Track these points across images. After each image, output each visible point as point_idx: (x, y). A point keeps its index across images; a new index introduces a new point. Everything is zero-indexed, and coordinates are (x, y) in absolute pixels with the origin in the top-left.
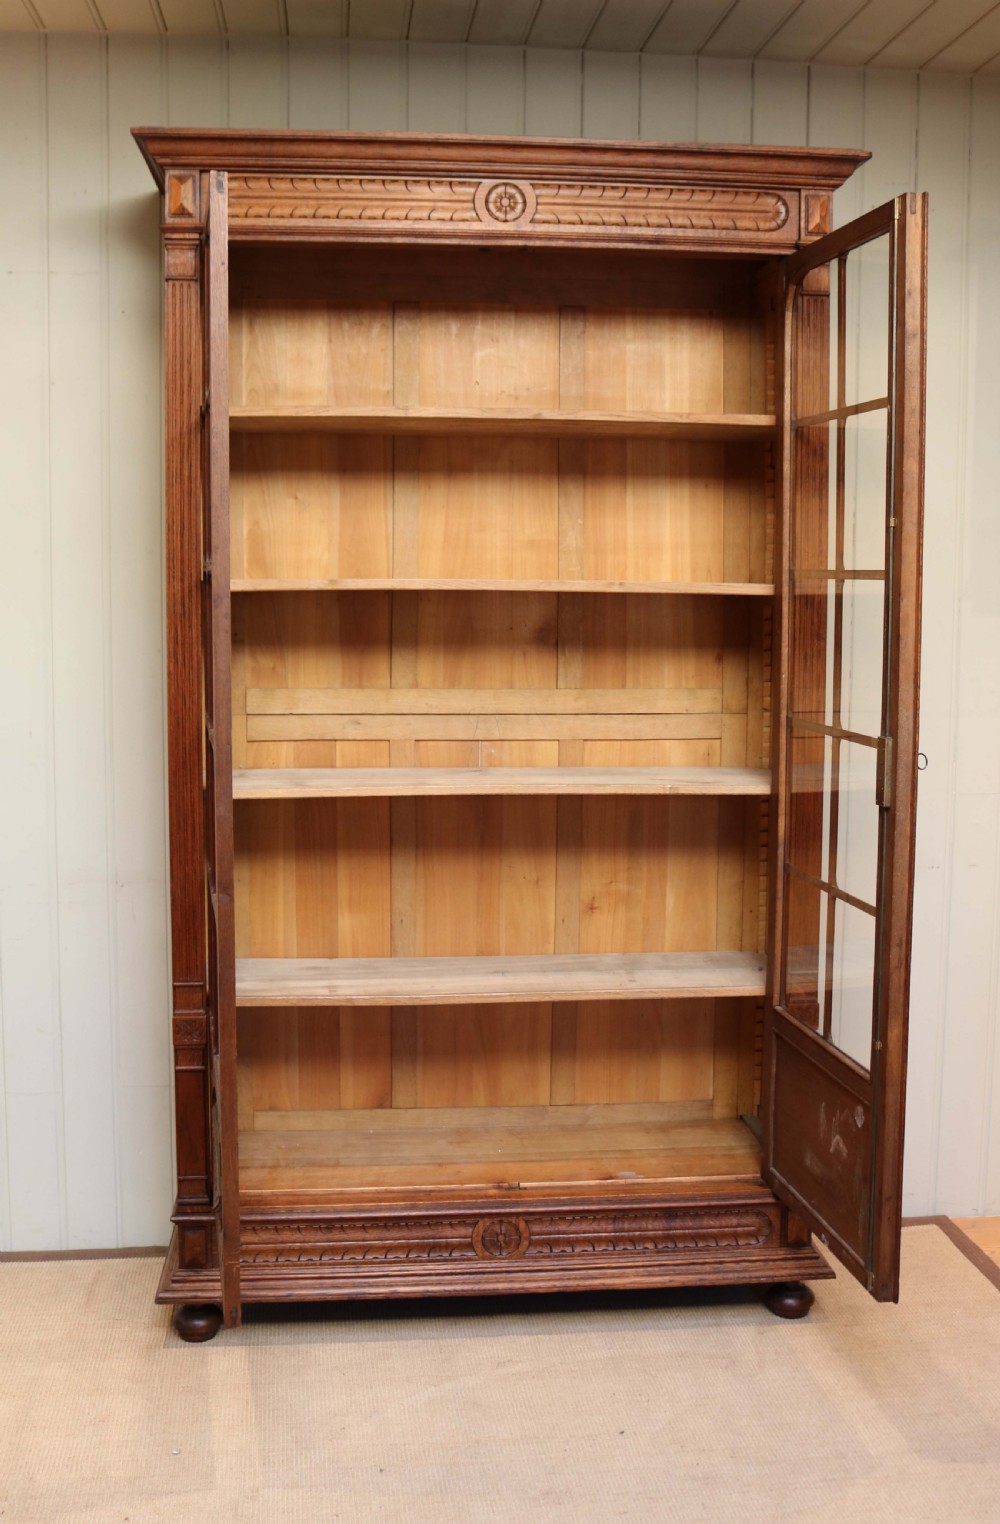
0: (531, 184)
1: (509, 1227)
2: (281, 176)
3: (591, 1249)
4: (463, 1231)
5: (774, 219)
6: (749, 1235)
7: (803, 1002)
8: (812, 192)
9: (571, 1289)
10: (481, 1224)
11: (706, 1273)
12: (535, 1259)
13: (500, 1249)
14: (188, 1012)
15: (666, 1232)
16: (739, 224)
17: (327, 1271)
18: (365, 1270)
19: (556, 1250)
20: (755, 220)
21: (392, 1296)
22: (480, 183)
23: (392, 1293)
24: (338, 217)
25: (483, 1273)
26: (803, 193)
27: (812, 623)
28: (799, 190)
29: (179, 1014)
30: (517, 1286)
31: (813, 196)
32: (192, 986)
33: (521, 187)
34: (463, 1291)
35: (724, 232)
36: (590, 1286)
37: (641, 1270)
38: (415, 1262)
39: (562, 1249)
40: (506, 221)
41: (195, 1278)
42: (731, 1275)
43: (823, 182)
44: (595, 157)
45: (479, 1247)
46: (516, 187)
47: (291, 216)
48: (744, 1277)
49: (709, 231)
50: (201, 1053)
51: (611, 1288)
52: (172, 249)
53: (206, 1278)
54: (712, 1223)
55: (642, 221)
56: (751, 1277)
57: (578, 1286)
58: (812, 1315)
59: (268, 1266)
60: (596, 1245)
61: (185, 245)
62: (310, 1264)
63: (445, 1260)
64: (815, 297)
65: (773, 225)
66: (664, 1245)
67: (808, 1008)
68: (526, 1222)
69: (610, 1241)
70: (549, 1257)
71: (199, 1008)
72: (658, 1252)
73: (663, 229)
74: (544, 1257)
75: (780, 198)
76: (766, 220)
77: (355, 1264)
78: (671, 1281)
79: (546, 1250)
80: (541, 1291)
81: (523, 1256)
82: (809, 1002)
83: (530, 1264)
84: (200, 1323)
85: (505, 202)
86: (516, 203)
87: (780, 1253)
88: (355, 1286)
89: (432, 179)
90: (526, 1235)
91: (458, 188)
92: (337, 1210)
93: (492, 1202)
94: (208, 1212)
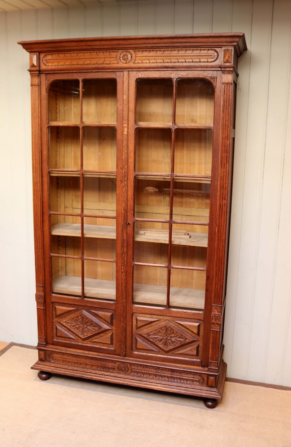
0: (134, 51)
1: (125, 366)
2: (61, 53)
3: (149, 376)
4: (112, 364)
5: (213, 58)
6: (196, 381)
7: (216, 314)
8: (226, 48)
9: (141, 387)
10: (117, 363)
11: (182, 390)
12: (133, 376)
13: (123, 371)
15: (171, 375)
16: (201, 60)
17: (75, 368)
18: (85, 370)
19: (139, 375)
20: (207, 59)
21: (91, 379)
22: (118, 51)
23: (91, 378)
24: (77, 64)
25: (117, 377)
26: (223, 49)
27: (223, 194)
28: (221, 48)
29: (38, 293)
30: (125, 383)
32: (40, 286)
33: (130, 52)
34: (110, 381)
35: (196, 63)
36: (146, 387)
37: (163, 385)
38: (99, 370)
39: (140, 374)
40: (126, 63)
41: (42, 364)
42: (189, 392)
43: (229, 44)
44: (151, 41)
45: (117, 369)
46: (128, 52)
47: (64, 65)
48: (193, 394)
49: (191, 63)
50: (43, 304)
51: (152, 389)
52: (32, 76)
53: (44, 364)
54: (185, 375)
55: (169, 61)
56: (195, 394)
57: (143, 386)
58: (218, 408)
59: (61, 364)
60: (150, 375)
61: (35, 75)
62: (71, 366)
63: (108, 372)
64: (227, 85)
65: (213, 60)
66: (171, 379)
67: (217, 316)
68: (130, 365)
69: (155, 375)
70: (137, 376)
71: (42, 292)
73: (175, 63)
74: (135, 376)
75: (216, 51)
76: (210, 58)
77: (83, 368)
78: (170, 390)
79: (136, 374)
80: (132, 385)
81: (129, 375)
82: (218, 314)
83: (131, 377)
84: (44, 376)
85: (125, 57)
86: (129, 57)
87: (206, 388)
88: (82, 374)
89: (104, 51)
90: (130, 369)
91: (112, 54)
92: (78, 352)
93: (121, 358)
94: (45, 347)
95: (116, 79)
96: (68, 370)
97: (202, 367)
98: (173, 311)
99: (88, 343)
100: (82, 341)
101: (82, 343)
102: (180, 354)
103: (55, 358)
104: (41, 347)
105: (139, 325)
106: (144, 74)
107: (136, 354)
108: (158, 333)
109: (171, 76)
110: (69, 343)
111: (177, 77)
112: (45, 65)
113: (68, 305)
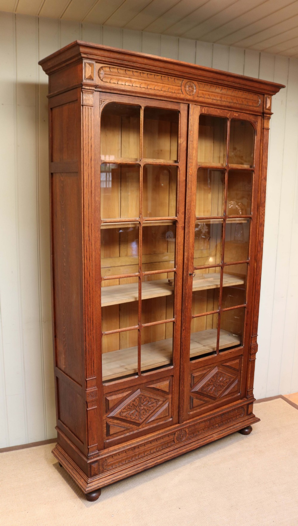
0: (198, 83)
1: (184, 432)
2: (122, 68)
3: (203, 432)
4: (172, 437)
5: (257, 103)
6: (239, 415)
8: (267, 96)
10: (176, 433)
12: (190, 439)
13: (181, 439)
14: (91, 389)
16: (249, 104)
20: (253, 103)
22: (183, 80)
23: (156, 463)
24: (140, 87)
26: (265, 96)
28: (264, 95)
30: (188, 449)
31: (268, 97)
32: (92, 379)
33: (195, 83)
34: (174, 455)
35: (246, 106)
38: (159, 451)
39: (196, 434)
40: (190, 95)
41: (95, 480)
43: (270, 93)
45: (176, 440)
46: (193, 83)
48: (241, 427)
49: (241, 105)
50: (95, 402)
52: (85, 93)
53: (98, 478)
55: (226, 100)
56: (243, 427)
58: (252, 432)
59: (117, 467)
61: (90, 92)
62: (130, 462)
63: (167, 448)
64: (266, 130)
65: (257, 105)
67: (255, 346)
68: (188, 428)
69: (208, 427)
71: (95, 386)
72: (219, 427)
74: (192, 438)
75: (259, 97)
76: (255, 103)
79: (192, 435)
81: (187, 440)
82: (255, 344)
85: (190, 88)
86: (193, 89)
87: (247, 418)
88: (144, 465)
89: (169, 77)
90: (188, 432)
91: (176, 81)
92: (137, 442)
93: (180, 426)
94: (99, 456)
95: (179, 112)
96: (128, 469)
97: (241, 399)
98: (222, 355)
99: (144, 426)
100: (138, 428)
101: (137, 430)
102: (226, 395)
103: (109, 464)
104: (94, 458)
105: (195, 381)
106: (207, 110)
107: (192, 414)
108: (211, 382)
109: (227, 116)
110: (123, 438)
111: (232, 117)
112: (102, 80)
113: (121, 391)
